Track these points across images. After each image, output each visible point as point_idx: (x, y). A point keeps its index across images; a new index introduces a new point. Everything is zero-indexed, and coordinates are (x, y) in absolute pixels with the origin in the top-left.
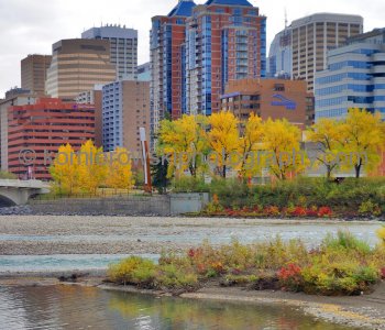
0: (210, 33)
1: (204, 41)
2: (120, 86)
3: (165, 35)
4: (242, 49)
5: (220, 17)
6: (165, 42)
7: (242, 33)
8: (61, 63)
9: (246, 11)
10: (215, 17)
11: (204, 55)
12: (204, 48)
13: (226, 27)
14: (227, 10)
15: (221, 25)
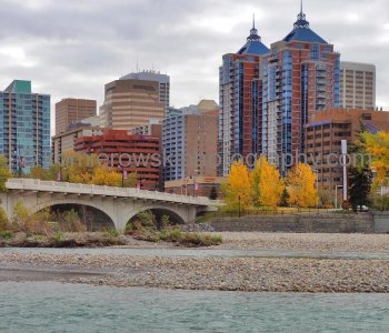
0: (290, 67)
1: (286, 74)
2: (183, 120)
3: (238, 71)
4: (321, 82)
5: (300, 52)
6: (238, 78)
7: (320, 68)
8: (115, 101)
9: (322, 48)
10: (295, 53)
11: (285, 88)
12: (285, 81)
13: (306, 62)
14: (307, 46)
15: (300, 60)
